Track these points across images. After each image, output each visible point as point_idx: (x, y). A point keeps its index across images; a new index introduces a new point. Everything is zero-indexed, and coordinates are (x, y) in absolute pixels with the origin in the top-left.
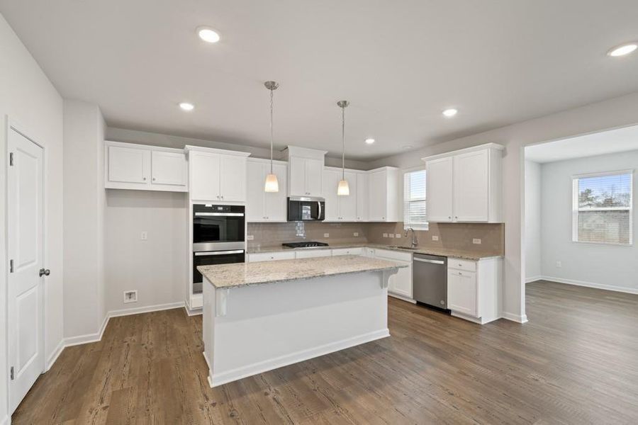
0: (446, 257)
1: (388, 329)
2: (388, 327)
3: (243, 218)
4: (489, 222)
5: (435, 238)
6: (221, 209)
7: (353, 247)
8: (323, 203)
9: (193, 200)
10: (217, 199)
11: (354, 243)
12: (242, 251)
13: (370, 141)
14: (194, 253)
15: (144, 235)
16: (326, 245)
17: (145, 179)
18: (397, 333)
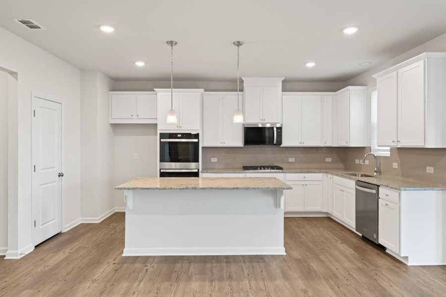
0: (378, 186)
1: (284, 248)
2: (285, 246)
3: (198, 143)
4: (426, 147)
5: (395, 165)
6: (179, 136)
7: (311, 172)
8: (280, 129)
9: (160, 130)
10: (177, 128)
11: (317, 169)
12: (197, 171)
13: (310, 65)
14: (160, 169)
15: (136, 155)
16: (281, 168)
17: (132, 116)
18: (296, 254)
